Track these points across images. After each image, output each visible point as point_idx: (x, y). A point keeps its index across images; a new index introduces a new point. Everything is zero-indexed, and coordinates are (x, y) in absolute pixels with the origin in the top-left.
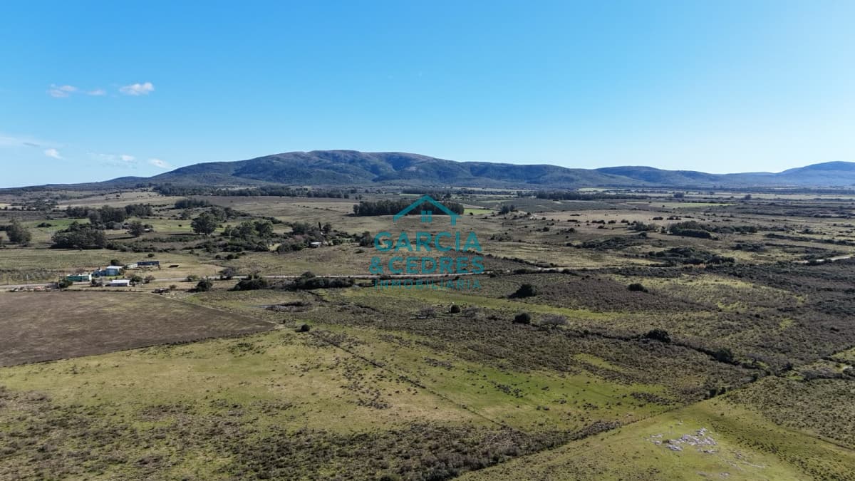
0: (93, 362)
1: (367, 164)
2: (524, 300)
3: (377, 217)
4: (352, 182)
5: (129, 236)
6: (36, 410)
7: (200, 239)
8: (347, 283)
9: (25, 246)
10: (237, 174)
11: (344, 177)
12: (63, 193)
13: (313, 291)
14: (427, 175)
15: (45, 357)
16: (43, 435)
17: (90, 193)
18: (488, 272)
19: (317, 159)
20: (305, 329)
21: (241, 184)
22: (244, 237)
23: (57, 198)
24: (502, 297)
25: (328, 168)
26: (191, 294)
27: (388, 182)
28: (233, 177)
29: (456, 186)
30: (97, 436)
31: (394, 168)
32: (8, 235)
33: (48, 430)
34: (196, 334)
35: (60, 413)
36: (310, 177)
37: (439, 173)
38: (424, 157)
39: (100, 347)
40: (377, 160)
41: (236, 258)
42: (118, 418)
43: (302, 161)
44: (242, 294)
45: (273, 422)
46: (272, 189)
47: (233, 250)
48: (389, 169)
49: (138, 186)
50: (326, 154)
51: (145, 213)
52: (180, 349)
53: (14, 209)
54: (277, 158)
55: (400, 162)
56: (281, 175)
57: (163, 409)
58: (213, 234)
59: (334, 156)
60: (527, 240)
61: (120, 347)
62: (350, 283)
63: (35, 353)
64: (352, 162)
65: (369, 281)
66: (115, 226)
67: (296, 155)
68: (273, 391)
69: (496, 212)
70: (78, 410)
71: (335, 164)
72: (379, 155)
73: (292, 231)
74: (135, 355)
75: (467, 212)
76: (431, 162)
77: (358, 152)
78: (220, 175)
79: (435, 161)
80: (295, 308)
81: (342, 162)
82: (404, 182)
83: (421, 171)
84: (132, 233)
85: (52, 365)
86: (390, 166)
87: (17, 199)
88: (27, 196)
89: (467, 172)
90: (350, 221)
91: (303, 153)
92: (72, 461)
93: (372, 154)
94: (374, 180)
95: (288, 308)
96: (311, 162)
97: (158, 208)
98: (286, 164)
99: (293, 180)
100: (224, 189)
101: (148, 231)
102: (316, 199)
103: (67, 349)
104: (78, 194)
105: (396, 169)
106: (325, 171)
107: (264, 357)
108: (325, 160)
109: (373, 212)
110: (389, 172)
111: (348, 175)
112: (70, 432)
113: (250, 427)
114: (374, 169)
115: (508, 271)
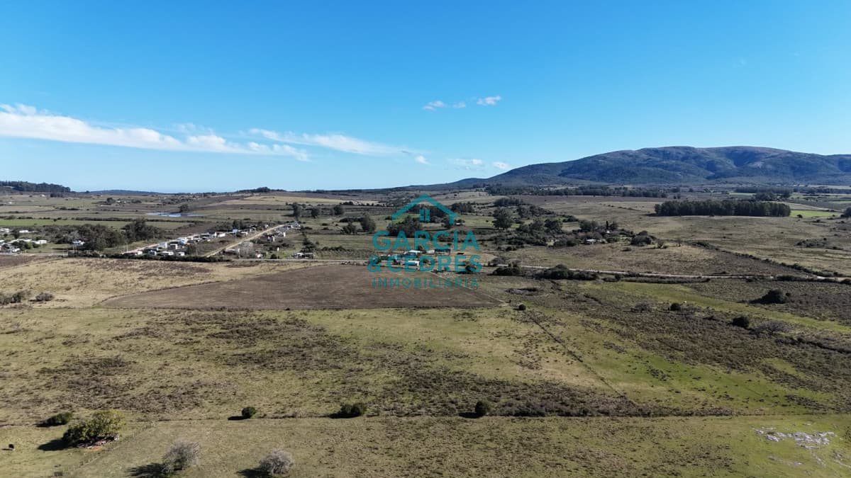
0: (362, 313)
1: (702, 161)
2: (766, 306)
3: (678, 218)
4: (681, 181)
5: (443, 228)
6: (315, 335)
7: (496, 233)
8: (590, 276)
9: (371, 233)
10: (563, 175)
11: (674, 175)
12: (417, 192)
13: (556, 281)
14: (776, 171)
15: (338, 307)
16: (310, 348)
17: (438, 192)
18: (747, 277)
19: (645, 156)
20: (522, 308)
21: (564, 184)
22: (531, 233)
23: (412, 197)
24: (743, 302)
25: (656, 166)
26: (459, 275)
27: (724, 180)
28: (559, 177)
29: (812, 184)
30: (337, 353)
31: (735, 164)
32: (362, 224)
33: (314, 346)
34: (439, 303)
35: (326, 338)
36: (636, 175)
37: (793, 168)
38: (775, 150)
39: (373, 303)
40: (714, 156)
41: (514, 250)
42: (355, 346)
43: (630, 159)
44: (495, 278)
45: (447, 364)
46: (590, 188)
47: (515, 243)
48: (730, 165)
49: (474, 187)
50: (656, 151)
51: (468, 210)
52: (421, 311)
53: (378, 205)
54: (603, 157)
55: (743, 157)
56: (605, 174)
57: (385, 345)
58: (510, 229)
59: (665, 153)
60: (845, 248)
61: (385, 306)
62: (593, 277)
63: (334, 303)
64: (684, 159)
65: (613, 277)
66: (436, 220)
67: (623, 153)
68: (463, 346)
69: (839, 215)
70: (338, 338)
71: (664, 162)
72: (718, 151)
73: (580, 229)
74: (391, 311)
75: (794, 214)
76: (783, 156)
77: (694, 148)
78: (547, 176)
79: (789, 155)
80: (528, 292)
81: (674, 160)
82: (745, 179)
83: (769, 166)
84: (445, 227)
85: (338, 312)
86: (731, 162)
87: (384, 198)
88: (393, 194)
89: (832, 166)
90: (647, 220)
91: (631, 151)
92: (315, 363)
93: (710, 150)
94: (709, 178)
95: (522, 292)
96: (638, 161)
97: (480, 206)
98: (611, 164)
99: (618, 180)
100: (547, 189)
101: (459, 225)
102: (632, 198)
103: (353, 304)
104: (428, 193)
105: (737, 166)
106: (652, 169)
107: (475, 324)
108: (654, 158)
109: (674, 212)
110: (729, 168)
111: (678, 173)
112: (324, 349)
113: (429, 364)
114: (711, 166)
115: (772, 277)
